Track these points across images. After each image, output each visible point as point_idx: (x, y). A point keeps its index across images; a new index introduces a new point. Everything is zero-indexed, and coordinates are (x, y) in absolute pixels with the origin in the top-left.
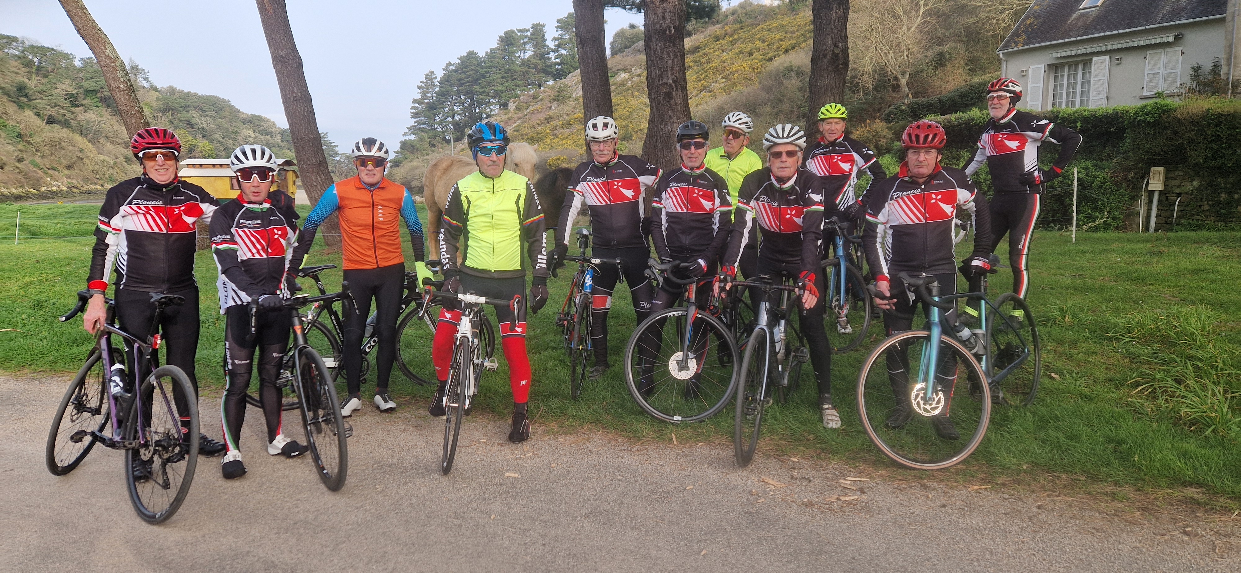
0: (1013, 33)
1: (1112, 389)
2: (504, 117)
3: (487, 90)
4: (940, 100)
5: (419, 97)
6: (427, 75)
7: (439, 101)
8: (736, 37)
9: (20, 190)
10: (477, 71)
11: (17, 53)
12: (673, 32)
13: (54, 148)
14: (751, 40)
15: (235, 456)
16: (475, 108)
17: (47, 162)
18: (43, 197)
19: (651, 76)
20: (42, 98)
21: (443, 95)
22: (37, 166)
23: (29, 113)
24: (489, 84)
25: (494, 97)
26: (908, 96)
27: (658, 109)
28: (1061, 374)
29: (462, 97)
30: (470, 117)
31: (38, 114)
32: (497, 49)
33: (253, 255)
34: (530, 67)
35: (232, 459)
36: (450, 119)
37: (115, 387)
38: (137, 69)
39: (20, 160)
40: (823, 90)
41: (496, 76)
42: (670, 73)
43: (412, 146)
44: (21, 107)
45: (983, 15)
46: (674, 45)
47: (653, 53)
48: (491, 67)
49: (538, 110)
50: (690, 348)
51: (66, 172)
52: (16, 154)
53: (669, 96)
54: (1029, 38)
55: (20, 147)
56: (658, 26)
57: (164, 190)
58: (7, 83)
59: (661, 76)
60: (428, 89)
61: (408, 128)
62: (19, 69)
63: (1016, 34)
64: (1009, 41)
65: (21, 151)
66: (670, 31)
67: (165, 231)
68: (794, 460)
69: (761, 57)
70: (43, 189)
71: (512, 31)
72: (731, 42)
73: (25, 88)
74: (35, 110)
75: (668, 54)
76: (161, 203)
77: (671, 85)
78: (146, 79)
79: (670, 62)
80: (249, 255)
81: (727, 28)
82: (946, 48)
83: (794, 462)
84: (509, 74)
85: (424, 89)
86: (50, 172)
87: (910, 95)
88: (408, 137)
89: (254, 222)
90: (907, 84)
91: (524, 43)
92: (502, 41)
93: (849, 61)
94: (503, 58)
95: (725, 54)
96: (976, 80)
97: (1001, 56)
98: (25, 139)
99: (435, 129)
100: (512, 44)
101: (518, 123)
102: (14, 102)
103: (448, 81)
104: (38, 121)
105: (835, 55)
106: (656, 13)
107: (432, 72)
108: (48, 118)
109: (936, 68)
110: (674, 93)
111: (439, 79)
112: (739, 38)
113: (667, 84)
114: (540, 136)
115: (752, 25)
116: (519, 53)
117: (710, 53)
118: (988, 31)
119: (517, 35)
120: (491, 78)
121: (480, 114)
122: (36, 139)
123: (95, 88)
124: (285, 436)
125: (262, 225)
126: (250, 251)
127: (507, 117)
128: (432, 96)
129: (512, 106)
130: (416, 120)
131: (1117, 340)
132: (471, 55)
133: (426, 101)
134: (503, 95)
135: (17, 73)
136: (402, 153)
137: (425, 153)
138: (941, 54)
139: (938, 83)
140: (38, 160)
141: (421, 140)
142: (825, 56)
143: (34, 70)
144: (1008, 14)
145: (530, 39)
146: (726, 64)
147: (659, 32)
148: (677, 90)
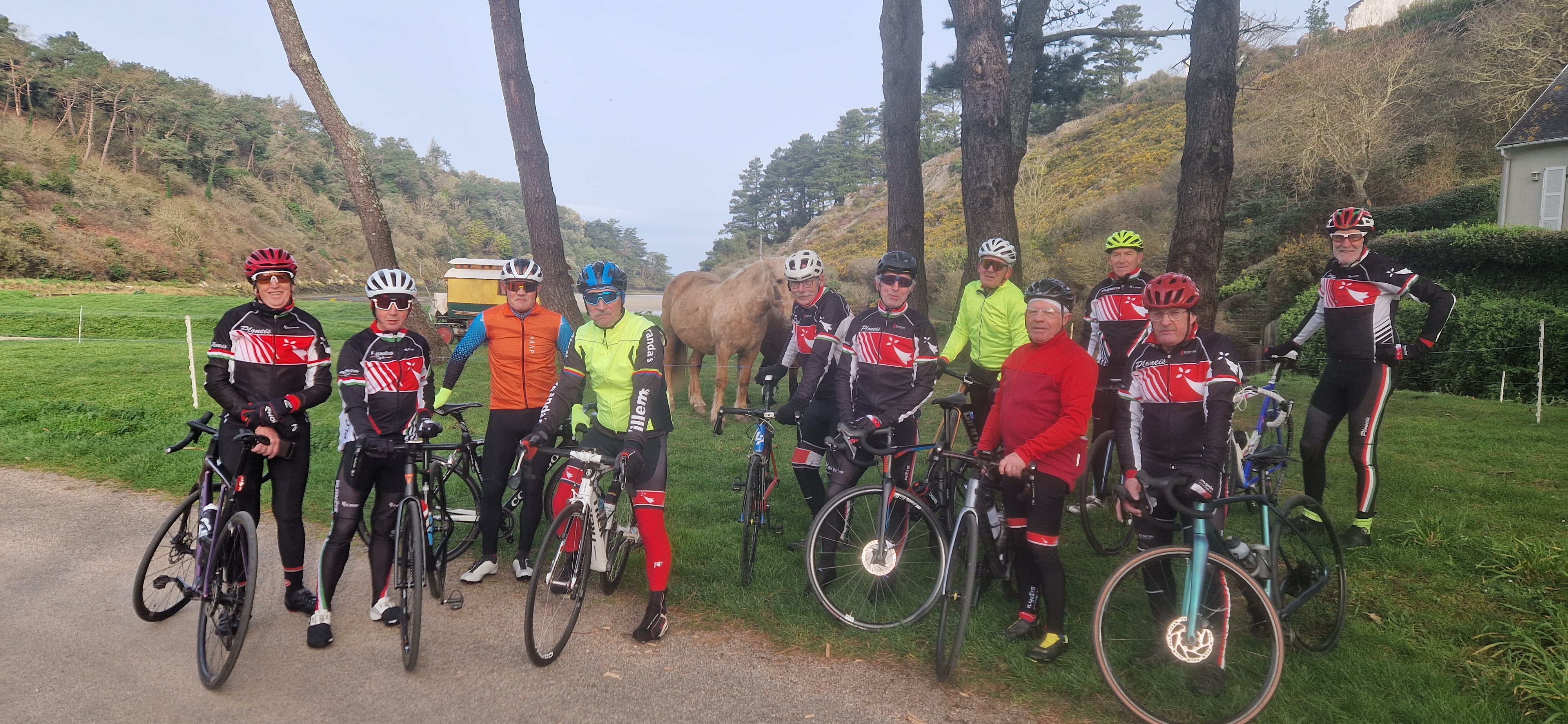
0: (1522, 122)
1: (1451, 645)
2: (838, 215)
3: (820, 182)
4: (1414, 210)
5: (740, 188)
6: (752, 163)
7: (762, 194)
8: (1141, 119)
9: (306, 282)
10: (811, 159)
11: (318, 131)
12: (996, 124)
13: (345, 237)
14: (1161, 123)
15: (322, 619)
16: (805, 203)
17: (336, 252)
18: (329, 290)
19: (966, 178)
20: (337, 182)
21: (768, 187)
22: (326, 256)
23: (323, 197)
24: (823, 174)
25: (830, 190)
26: (1365, 202)
27: (973, 219)
28: (1383, 614)
29: (791, 189)
30: (799, 214)
31: (332, 199)
32: (836, 132)
33: (383, 389)
34: (875, 155)
35: (318, 622)
36: (775, 216)
37: (203, 529)
38: (439, 152)
39: (309, 249)
40: (1195, 199)
41: (831, 164)
42: (990, 175)
43: (727, 246)
44: (316, 191)
45: (1484, 96)
46: (997, 139)
47: (970, 149)
48: (828, 154)
49: (879, 206)
50: (889, 535)
51: (355, 264)
52: (306, 242)
53: (987, 202)
54: (1544, 129)
55: (311, 234)
56: (977, 117)
57: (276, 316)
58: (305, 164)
59: (979, 178)
60: (751, 179)
61: (725, 225)
62: (318, 149)
63: (1527, 124)
64: (1514, 133)
65: (311, 239)
66: (993, 123)
67: (272, 363)
68: (963, 695)
69: (1171, 145)
70: (330, 281)
71: (856, 111)
72: (1134, 125)
73: (321, 170)
74: (330, 195)
75: (989, 151)
76: (269, 331)
77: (990, 189)
78: (447, 163)
79: (991, 161)
80: (379, 389)
81: (1130, 107)
82: (1426, 140)
83: (962, 698)
84: (848, 163)
85: (747, 179)
86: (339, 263)
87: (1369, 202)
88: (723, 237)
89: (386, 353)
90: (1366, 187)
91: (870, 126)
92: (843, 123)
93: (1233, 163)
94: (844, 142)
95: (1124, 140)
96: (1471, 183)
97: (1503, 153)
98: (316, 226)
99: (756, 226)
100: (854, 126)
101: (854, 222)
102: (310, 185)
103: (775, 171)
104: (331, 207)
105: (1213, 156)
106: (975, 101)
107: (758, 160)
108: (342, 204)
109: (1411, 166)
110: (994, 199)
111: (765, 168)
112: (1146, 120)
113: (986, 187)
114: (878, 239)
115: (1164, 103)
116: (863, 138)
117: (1105, 139)
118: (1490, 118)
119: (862, 115)
120: (826, 167)
121: (811, 210)
122: (328, 226)
123: (393, 172)
124: (391, 600)
125: (394, 357)
126: (380, 385)
127: (841, 214)
128: (756, 188)
129: (848, 201)
130: (736, 215)
131: (1489, 574)
132: (805, 139)
133: (748, 193)
134: (839, 189)
135: (315, 153)
136: (715, 255)
137: (741, 255)
138: (1420, 148)
139: (1413, 187)
140: (328, 249)
141: (738, 240)
142: (1199, 156)
143: (332, 151)
144: (1521, 95)
145: (877, 120)
146: (1123, 154)
147: (979, 125)
148: (999, 196)
